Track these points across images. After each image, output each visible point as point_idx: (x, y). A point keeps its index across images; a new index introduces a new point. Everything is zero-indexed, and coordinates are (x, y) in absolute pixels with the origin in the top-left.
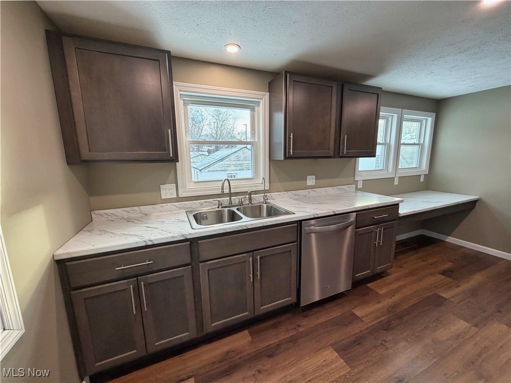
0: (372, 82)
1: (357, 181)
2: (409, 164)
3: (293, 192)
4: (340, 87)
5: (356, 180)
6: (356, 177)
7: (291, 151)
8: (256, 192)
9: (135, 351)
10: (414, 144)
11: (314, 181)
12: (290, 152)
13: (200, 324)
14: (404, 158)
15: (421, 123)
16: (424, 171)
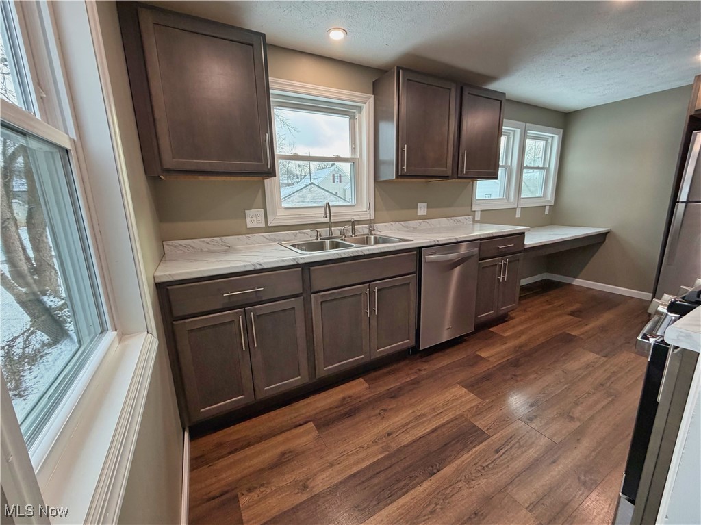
0: (494, 86)
1: (475, 211)
2: (532, 192)
3: (402, 223)
4: (459, 91)
5: (473, 209)
6: (473, 206)
7: (405, 167)
8: (359, 222)
9: (243, 396)
10: (538, 168)
11: (426, 209)
12: (403, 169)
13: (313, 368)
14: (527, 186)
15: (547, 141)
16: (549, 201)
